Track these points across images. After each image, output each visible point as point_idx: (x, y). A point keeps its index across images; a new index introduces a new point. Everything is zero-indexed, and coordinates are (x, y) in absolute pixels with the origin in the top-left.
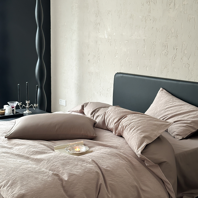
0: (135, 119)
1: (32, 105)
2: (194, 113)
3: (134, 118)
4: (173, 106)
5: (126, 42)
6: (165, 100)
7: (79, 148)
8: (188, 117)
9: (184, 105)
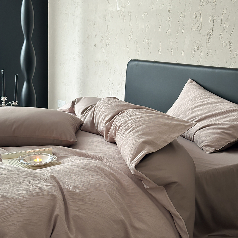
0: (135, 115)
1: (10, 103)
2: (234, 113)
3: (133, 113)
4: (205, 104)
5: (144, 15)
6: (194, 96)
7: (40, 158)
8: (226, 119)
9: (220, 102)
